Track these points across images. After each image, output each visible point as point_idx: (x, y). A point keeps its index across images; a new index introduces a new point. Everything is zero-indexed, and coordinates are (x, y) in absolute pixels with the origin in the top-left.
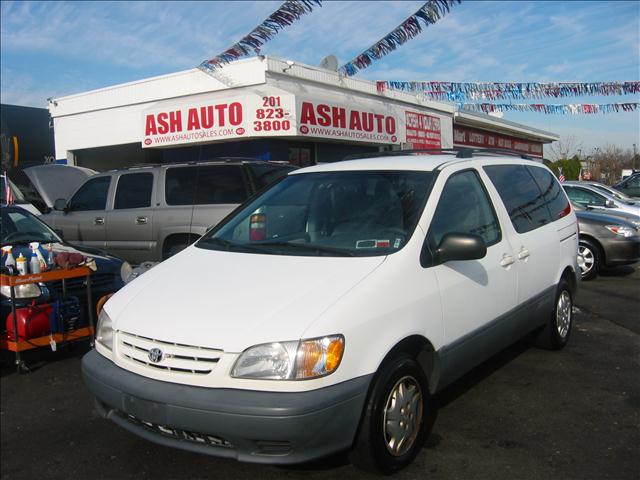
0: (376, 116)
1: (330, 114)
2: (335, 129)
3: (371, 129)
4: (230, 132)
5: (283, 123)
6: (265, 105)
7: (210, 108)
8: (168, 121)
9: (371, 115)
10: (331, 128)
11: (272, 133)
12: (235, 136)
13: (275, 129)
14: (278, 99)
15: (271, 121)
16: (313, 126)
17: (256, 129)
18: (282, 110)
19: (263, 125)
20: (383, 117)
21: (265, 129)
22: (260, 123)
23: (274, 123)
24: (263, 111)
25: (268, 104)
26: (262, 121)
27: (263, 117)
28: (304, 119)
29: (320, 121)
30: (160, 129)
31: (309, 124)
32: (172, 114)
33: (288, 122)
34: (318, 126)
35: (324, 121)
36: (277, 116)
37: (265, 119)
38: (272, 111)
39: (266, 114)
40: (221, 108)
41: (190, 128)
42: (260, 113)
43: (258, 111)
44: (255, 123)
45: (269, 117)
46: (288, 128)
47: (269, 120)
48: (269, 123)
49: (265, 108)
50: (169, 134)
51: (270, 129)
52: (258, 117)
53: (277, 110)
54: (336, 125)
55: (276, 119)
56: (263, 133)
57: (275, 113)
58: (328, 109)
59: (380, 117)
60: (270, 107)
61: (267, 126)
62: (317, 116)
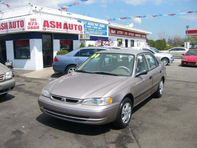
0: (74, 25)
1: (55, 24)
2: (57, 29)
3: (72, 29)
4: (20, 29)
5: (37, 27)
6: (31, 21)
7: (15, 22)
8: (4, 26)
9: (72, 25)
10: (56, 28)
11: (33, 30)
12: (22, 31)
13: (34, 29)
14: (35, 19)
15: (33, 26)
16: (48, 28)
17: (28, 29)
18: (36, 23)
19: (30, 28)
20: (77, 25)
21: (31, 29)
22: (29, 27)
23: (34, 27)
24: (30, 23)
25: (32, 21)
26: (30, 26)
27: (30, 25)
28: (44, 26)
29: (51, 26)
30: (2, 28)
31: (46, 27)
32: (5, 23)
33: (38, 27)
34: (50, 28)
35: (53, 26)
36: (35, 25)
37: (31, 26)
38: (33, 23)
39: (31, 24)
40: (18, 22)
41: (10, 28)
42: (29, 24)
43: (29, 23)
44: (28, 27)
45: (32, 25)
46: (39, 28)
47: (32, 26)
48: (32, 27)
49: (31, 22)
50: (4, 30)
51: (32, 29)
52: (29, 25)
53: (35, 23)
54: (57, 27)
55: (34, 26)
56: (30, 30)
57: (34, 24)
58: (54, 22)
59: (76, 26)
60: (32, 22)
61: (32, 28)
62: (50, 25)
